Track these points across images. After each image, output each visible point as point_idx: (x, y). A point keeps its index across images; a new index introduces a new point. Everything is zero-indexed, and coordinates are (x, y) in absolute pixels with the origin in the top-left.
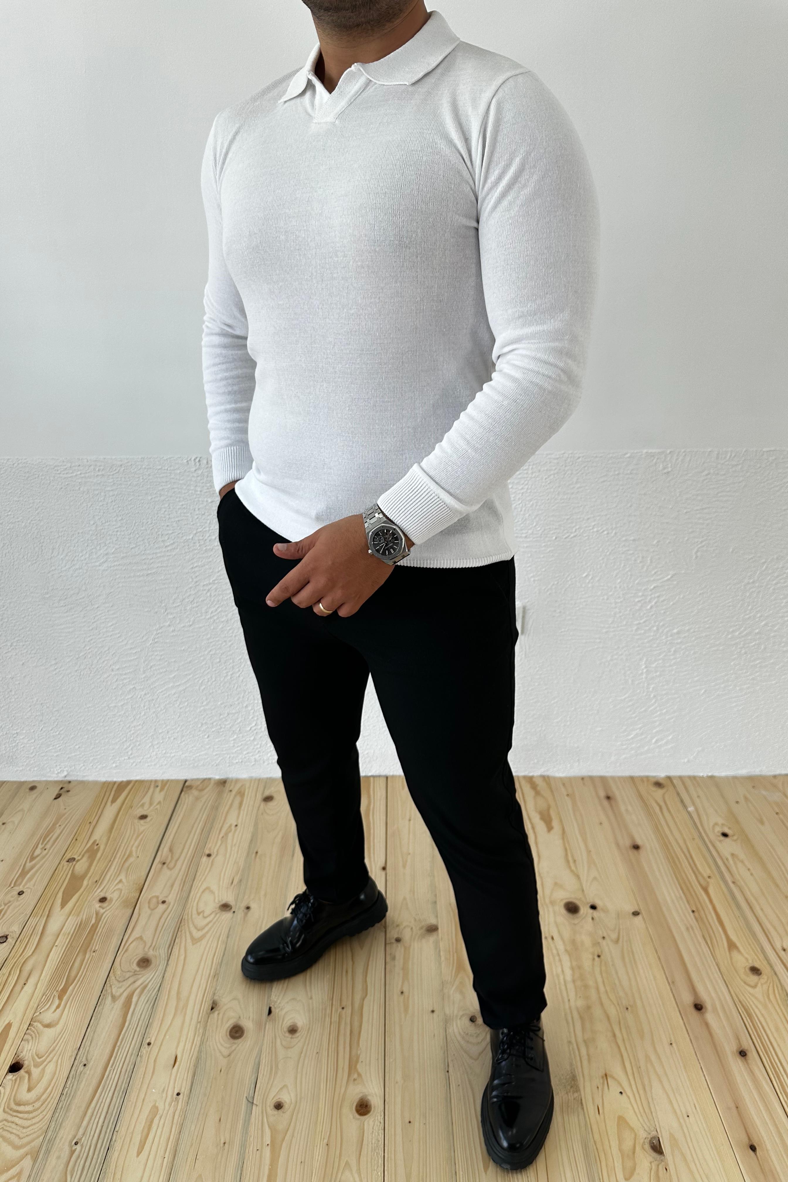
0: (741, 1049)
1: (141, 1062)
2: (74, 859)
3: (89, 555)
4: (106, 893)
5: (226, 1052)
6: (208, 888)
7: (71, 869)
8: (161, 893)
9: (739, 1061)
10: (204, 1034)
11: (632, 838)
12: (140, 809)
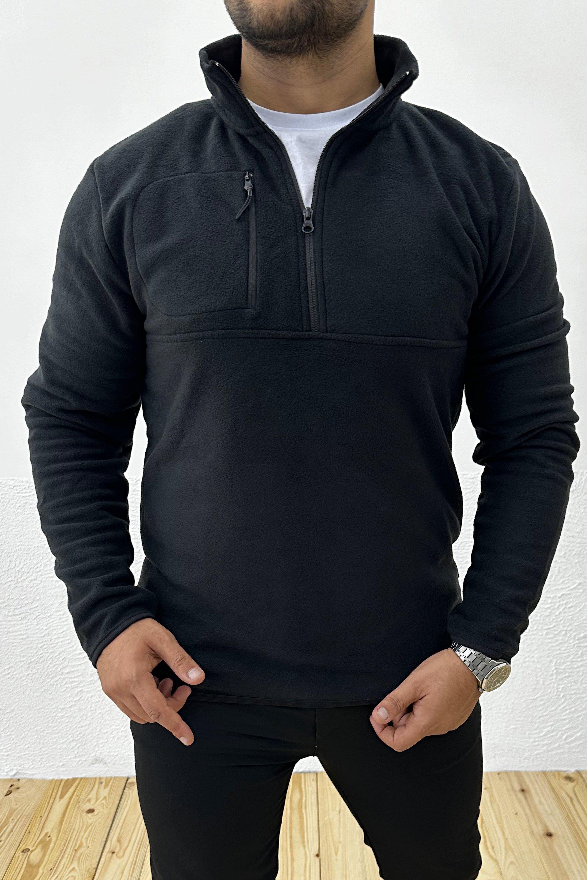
2: (29, 850)
7: (27, 859)
11: (547, 827)
12: (87, 804)
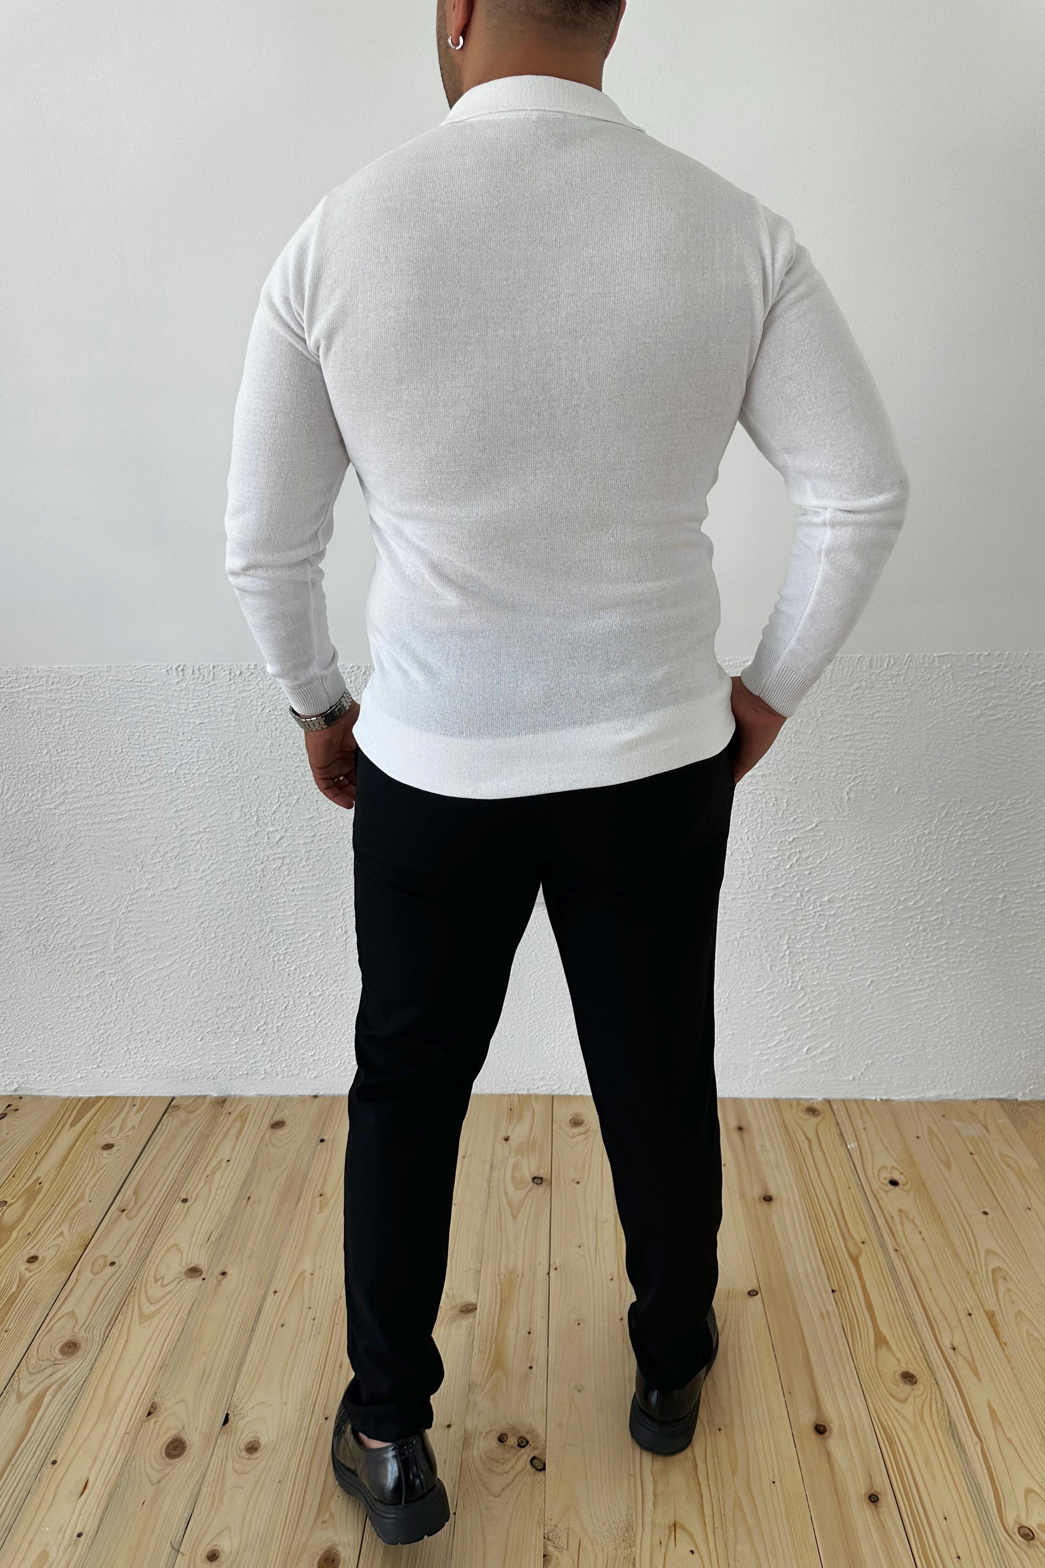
0: (872, 1492)
1: (38, 1487)
2: (6, 1202)
3: (42, 795)
4: (38, 1250)
5: (155, 1476)
6: (176, 1245)
8: (111, 1252)
9: (867, 1508)
10: (130, 1450)
11: (765, 1186)
12: (107, 1136)
